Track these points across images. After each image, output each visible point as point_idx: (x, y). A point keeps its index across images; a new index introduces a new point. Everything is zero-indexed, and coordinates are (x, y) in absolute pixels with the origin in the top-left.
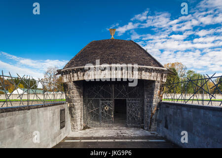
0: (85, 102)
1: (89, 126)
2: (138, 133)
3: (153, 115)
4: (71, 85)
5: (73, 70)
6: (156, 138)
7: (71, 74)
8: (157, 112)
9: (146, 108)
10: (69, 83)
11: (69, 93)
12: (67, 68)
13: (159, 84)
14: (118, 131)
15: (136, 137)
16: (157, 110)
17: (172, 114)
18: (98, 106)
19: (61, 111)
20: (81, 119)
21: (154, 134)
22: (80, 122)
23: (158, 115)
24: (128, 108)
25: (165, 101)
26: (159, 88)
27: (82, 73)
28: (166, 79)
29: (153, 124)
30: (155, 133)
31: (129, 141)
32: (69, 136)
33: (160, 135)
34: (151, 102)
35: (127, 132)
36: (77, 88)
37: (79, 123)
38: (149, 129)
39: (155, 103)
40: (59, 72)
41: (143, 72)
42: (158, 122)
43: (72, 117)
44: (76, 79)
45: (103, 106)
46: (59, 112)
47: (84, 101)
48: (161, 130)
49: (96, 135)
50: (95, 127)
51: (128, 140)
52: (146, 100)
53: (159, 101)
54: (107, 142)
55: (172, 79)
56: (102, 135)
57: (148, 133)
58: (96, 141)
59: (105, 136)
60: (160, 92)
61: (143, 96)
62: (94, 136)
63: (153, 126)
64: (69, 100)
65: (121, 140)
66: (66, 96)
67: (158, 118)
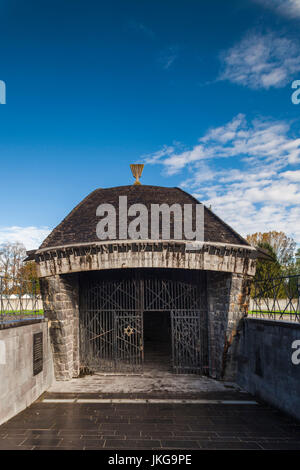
0: (83, 319)
1: (91, 369)
2: (198, 384)
3: (229, 346)
4: (56, 282)
5: (60, 251)
6: (237, 395)
7: (56, 259)
8: (237, 340)
9: (212, 332)
10: (52, 279)
11: (51, 300)
12: (47, 246)
13: (240, 281)
14: (154, 381)
15: (192, 394)
16: (237, 335)
17: (270, 344)
18: (110, 325)
19: (35, 336)
20: (75, 355)
21: (232, 387)
22: (72, 361)
23: (239, 348)
24: (174, 331)
25: (254, 316)
26: (240, 288)
27: (78, 258)
28: (254, 269)
29: (230, 366)
30: (235, 385)
31: (180, 401)
32: (50, 390)
33: (245, 389)
34: (224, 318)
35: (174, 383)
36: (67, 288)
37: (70, 363)
38: (221, 376)
39: (231, 321)
40: (32, 255)
41: (206, 254)
42: (241, 361)
43: (57, 349)
44: (65, 270)
45: (120, 327)
46: (32, 339)
47: (80, 317)
48: (247, 378)
49: (108, 389)
50: (104, 371)
51: (175, 401)
52: (213, 313)
53: (241, 316)
54: (131, 404)
55: (264, 267)
56: (120, 388)
57: (218, 386)
58: (108, 401)
59: (126, 390)
60: (243, 297)
61: (206, 304)
62: (104, 391)
63: (230, 372)
64: (50, 314)
65: (162, 401)
66: (44, 304)
67: (239, 353)
